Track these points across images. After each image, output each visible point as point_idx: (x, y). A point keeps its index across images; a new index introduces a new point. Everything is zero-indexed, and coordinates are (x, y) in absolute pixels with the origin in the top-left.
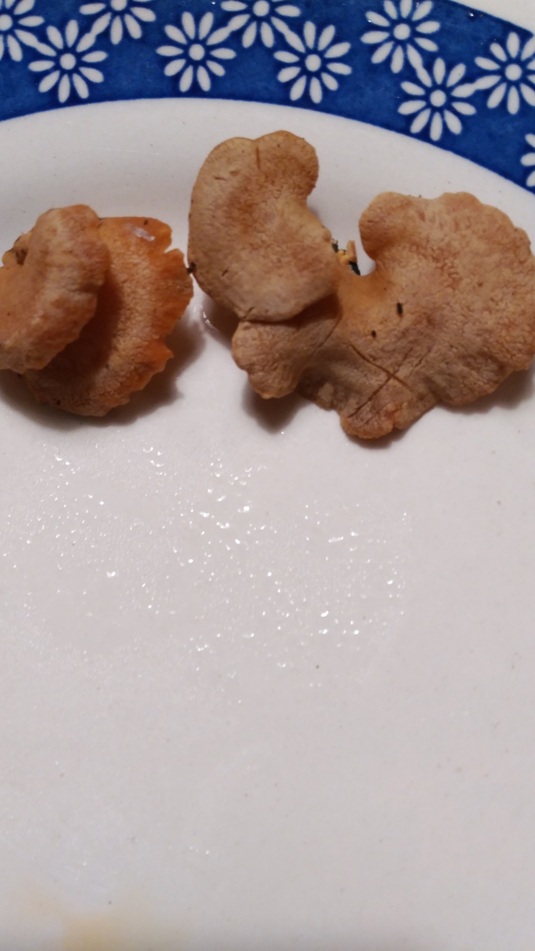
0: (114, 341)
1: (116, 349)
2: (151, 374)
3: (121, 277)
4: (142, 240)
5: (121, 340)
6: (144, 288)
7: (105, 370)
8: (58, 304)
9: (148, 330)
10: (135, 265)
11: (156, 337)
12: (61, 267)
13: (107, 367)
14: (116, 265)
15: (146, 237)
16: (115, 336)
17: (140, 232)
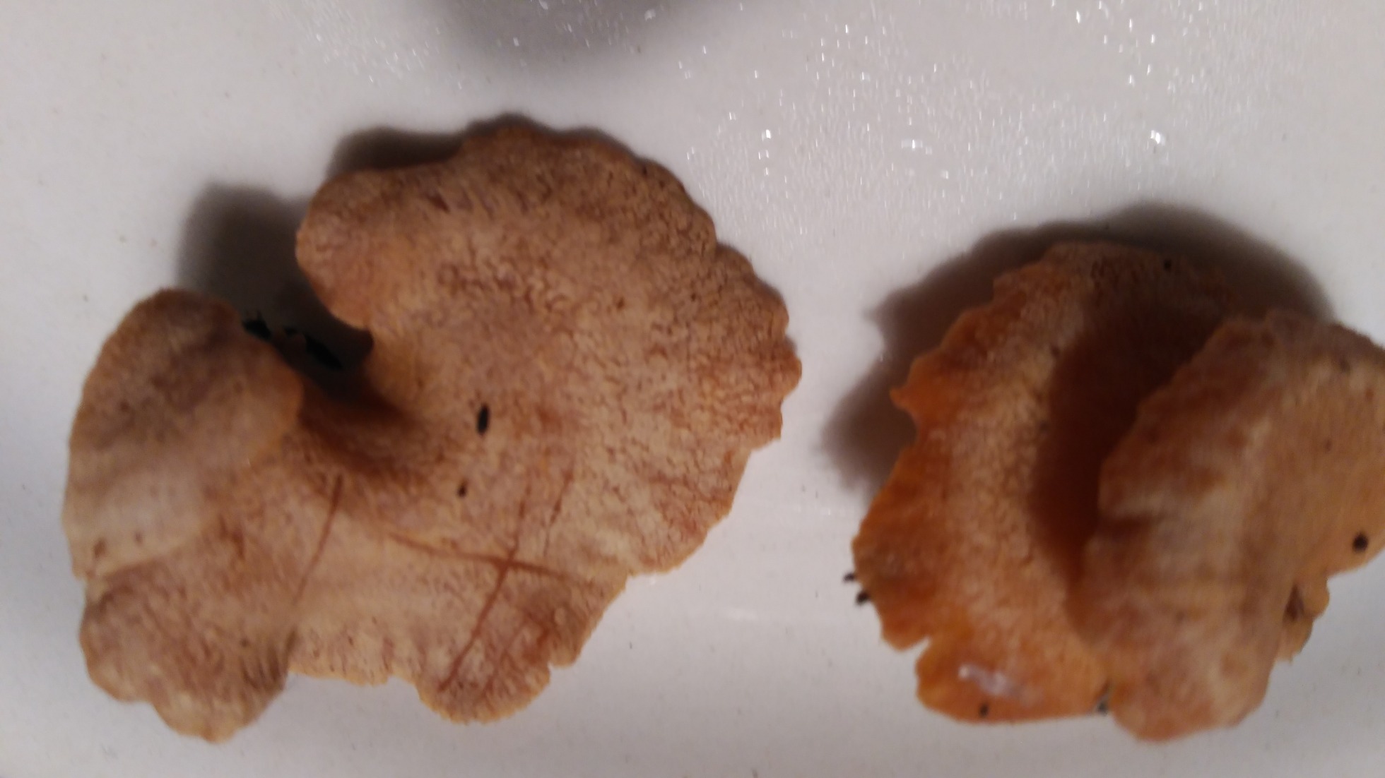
0: (1043, 413)
1: (1038, 397)
2: (944, 345)
3: (1038, 570)
4: (991, 666)
5: (1024, 417)
6: (977, 550)
7: (1062, 342)
8: (1205, 479)
9: (959, 448)
10: (1003, 602)
11: (937, 434)
12: (1205, 574)
13: (1055, 352)
14: (1054, 597)
15: (982, 674)
16: (1043, 427)
17: (998, 685)
